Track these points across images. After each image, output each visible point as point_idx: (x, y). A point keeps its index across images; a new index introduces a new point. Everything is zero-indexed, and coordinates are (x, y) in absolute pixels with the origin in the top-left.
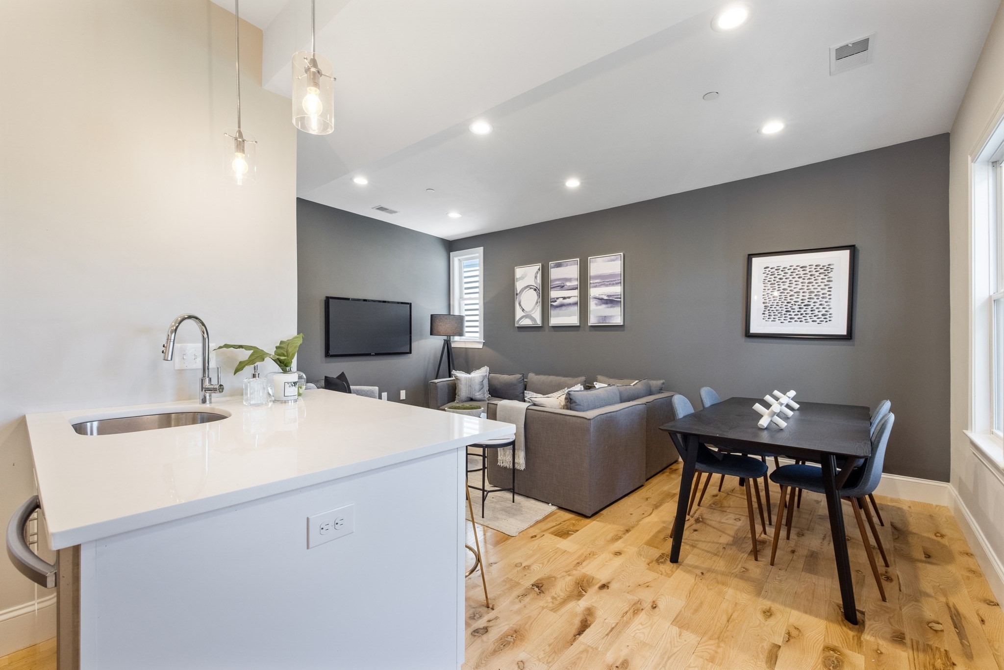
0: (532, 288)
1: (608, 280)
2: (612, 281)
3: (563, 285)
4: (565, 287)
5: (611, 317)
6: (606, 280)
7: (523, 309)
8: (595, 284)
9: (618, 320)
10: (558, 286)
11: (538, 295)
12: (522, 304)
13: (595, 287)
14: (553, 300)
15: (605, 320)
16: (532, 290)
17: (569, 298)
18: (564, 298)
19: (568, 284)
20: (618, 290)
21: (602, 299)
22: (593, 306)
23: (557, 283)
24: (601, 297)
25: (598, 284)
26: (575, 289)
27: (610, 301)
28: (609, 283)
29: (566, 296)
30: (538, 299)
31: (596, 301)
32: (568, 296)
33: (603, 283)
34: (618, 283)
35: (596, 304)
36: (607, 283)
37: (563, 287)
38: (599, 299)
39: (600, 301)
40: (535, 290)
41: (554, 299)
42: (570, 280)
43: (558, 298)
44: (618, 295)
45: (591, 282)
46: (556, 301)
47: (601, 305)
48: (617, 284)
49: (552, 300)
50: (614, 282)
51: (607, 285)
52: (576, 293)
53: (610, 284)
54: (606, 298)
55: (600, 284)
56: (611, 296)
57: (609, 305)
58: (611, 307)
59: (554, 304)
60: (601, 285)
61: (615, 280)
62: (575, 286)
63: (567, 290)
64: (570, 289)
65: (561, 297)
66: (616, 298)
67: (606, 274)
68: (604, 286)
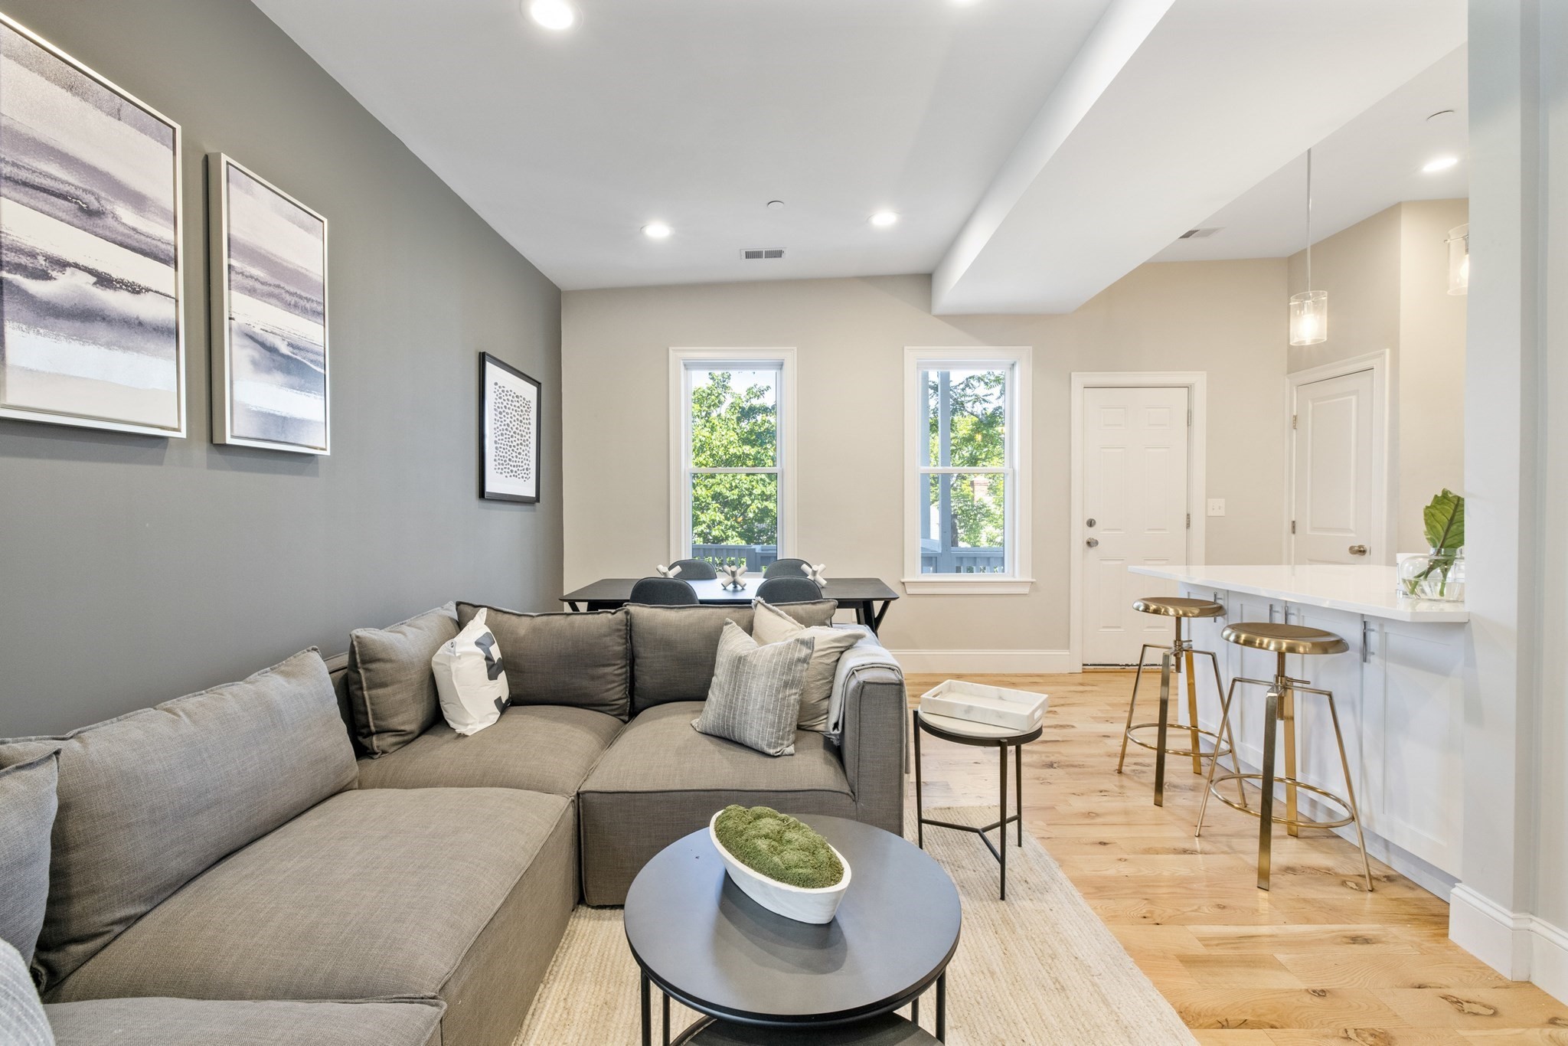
1: (292, 289)
2: (301, 297)
3: (93, 203)
4: (110, 221)
5: (300, 422)
6: (281, 282)
8: (250, 282)
9: (317, 440)
10: (63, 197)
13: (251, 292)
14: (24, 260)
15: (283, 431)
17: (135, 289)
18: (104, 281)
19: (126, 215)
20: (312, 334)
21: (272, 350)
22: (237, 357)
23: (55, 170)
24: (271, 339)
25: (258, 286)
26: (164, 262)
27: (293, 366)
28: (293, 300)
29: (115, 274)
31: (254, 352)
32: (129, 277)
33: (277, 291)
34: (319, 314)
35: (255, 363)
36: (288, 298)
37: (91, 213)
38: (263, 345)
39: (267, 353)
41: (33, 255)
42: (138, 201)
43: (63, 265)
44: (316, 353)
45: (233, 262)
46: (44, 276)
47: (269, 370)
48: (315, 313)
50: (308, 305)
51: (287, 306)
52: (164, 278)
53: (296, 306)
54: (285, 350)
55: (266, 288)
56: (298, 348)
57: (296, 380)
58: (301, 389)
59: (38, 288)
60: (271, 295)
61: (309, 296)
62: (163, 246)
63: (121, 245)
64: (135, 244)
65: (76, 266)
66: (311, 361)
67: (285, 264)
68: (278, 303)
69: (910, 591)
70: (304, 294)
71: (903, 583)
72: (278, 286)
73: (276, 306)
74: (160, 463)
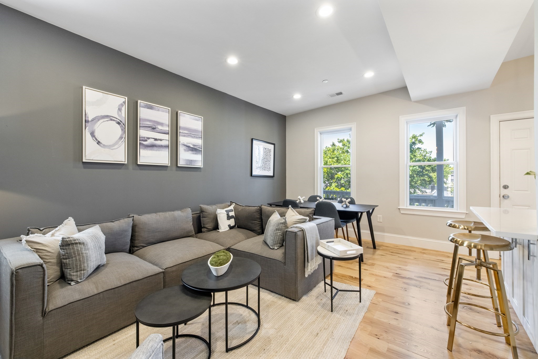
0: (114, 120)
1: (194, 134)
2: (196, 135)
3: (154, 127)
4: (157, 129)
5: (195, 161)
6: (191, 133)
7: (99, 142)
8: (184, 134)
9: (200, 164)
10: (149, 127)
11: (122, 130)
12: (96, 134)
13: (184, 136)
14: (143, 139)
15: (191, 163)
16: (115, 122)
17: (161, 140)
18: (156, 140)
19: (160, 127)
20: (199, 142)
21: (189, 147)
22: (181, 150)
23: (148, 123)
24: (188, 145)
25: (186, 134)
26: (167, 134)
27: (194, 149)
29: (158, 138)
30: (122, 135)
31: (185, 148)
32: (160, 138)
33: (190, 135)
34: (200, 137)
35: (185, 150)
36: (193, 135)
37: (154, 129)
38: (187, 146)
39: (188, 148)
40: (119, 123)
42: (162, 124)
43: (149, 138)
44: (200, 146)
45: (180, 131)
46: (146, 141)
47: (188, 151)
48: (199, 137)
49: (141, 139)
50: (198, 136)
51: (193, 137)
52: (167, 137)
53: (195, 137)
54: (192, 146)
55: (187, 135)
56: (195, 145)
57: (194, 152)
58: (195, 154)
59: (145, 143)
60: (189, 136)
61: (198, 134)
62: (166, 131)
63: (159, 133)
64: (161, 132)
65: (151, 138)
66: (198, 148)
67: (192, 129)
68: (191, 137)
69: (402, 212)
70: (197, 134)
71: (399, 209)
72: (191, 134)
73: (190, 138)
74: (166, 170)
